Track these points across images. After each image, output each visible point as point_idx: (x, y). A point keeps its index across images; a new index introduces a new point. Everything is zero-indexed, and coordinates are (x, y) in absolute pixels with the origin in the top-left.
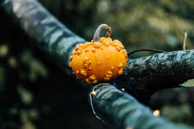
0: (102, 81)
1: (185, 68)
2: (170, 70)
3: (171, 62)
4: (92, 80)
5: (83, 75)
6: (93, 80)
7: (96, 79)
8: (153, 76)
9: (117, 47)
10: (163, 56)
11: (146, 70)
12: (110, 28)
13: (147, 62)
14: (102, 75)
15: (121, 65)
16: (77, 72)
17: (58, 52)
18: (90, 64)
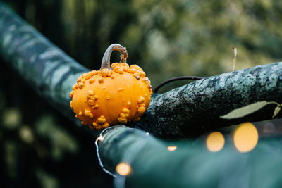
0: (115, 123)
1: (232, 95)
2: (212, 100)
3: (213, 90)
4: (101, 124)
5: (89, 117)
6: (103, 123)
7: (107, 121)
8: (190, 112)
9: (135, 74)
10: (202, 84)
11: (180, 105)
12: (125, 48)
13: (181, 93)
14: (114, 115)
15: (141, 98)
16: (80, 113)
17: (63, 95)
18: (96, 99)
